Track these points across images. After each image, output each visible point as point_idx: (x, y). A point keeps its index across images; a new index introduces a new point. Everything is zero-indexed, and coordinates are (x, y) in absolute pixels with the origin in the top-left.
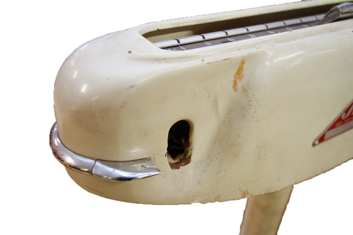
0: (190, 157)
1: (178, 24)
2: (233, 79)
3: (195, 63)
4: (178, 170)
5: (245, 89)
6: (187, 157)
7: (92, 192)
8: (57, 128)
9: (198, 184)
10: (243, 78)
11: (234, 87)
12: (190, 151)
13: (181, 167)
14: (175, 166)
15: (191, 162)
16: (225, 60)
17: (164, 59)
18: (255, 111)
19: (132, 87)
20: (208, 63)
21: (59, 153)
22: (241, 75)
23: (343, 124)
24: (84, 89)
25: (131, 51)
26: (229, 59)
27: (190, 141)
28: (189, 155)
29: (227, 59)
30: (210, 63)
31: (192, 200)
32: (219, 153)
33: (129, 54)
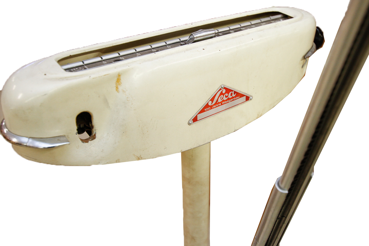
0: (95, 135)
1: (84, 50)
2: (115, 85)
3: (85, 79)
4: (87, 143)
5: (124, 91)
6: (93, 135)
7: (30, 160)
8: (5, 122)
9: (102, 152)
10: (121, 85)
11: (116, 90)
12: (94, 131)
13: (89, 142)
14: (85, 141)
15: (96, 138)
16: (105, 75)
17: (66, 78)
18: (132, 104)
19: (45, 95)
20: (93, 78)
21: (8, 137)
22: (120, 82)
23: (211, 109)
24: (20, 96)
25: (46, 74)
26: (108, 74)
27: (93, 125)
28: (94, 133)
29: (107, 75)
30: (95, 78)
31: (99, 163)
32: (113, 132)
33: (45, 76)
